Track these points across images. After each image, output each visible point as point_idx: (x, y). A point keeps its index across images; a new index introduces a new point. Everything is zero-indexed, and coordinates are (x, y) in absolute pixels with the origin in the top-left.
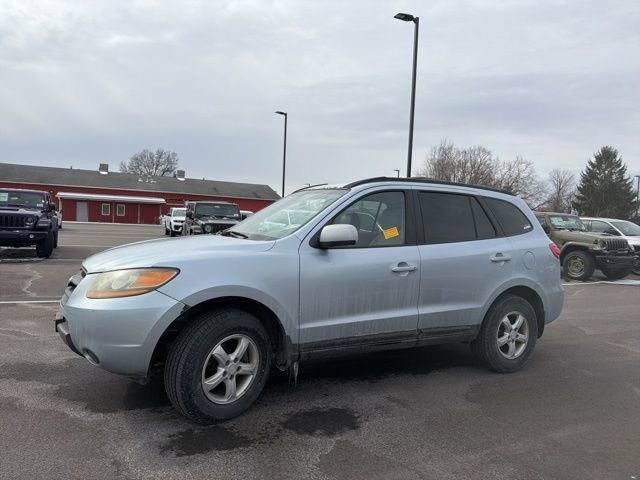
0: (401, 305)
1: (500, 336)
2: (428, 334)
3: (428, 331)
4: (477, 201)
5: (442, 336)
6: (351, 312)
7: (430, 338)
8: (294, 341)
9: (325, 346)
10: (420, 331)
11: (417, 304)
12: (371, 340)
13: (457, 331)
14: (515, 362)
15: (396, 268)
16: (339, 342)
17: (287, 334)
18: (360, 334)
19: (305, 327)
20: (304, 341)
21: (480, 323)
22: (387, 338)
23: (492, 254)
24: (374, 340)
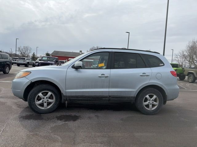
0: (102, 87)
1: (145, 102)
2: (113, 97)
3: (113, 96)
4: (140, 55)
5: (119, 99)
6: (84, 88)
7: (114, 99)
8: (64, 94)
9: (75, 97)
10: (110, 96)
11: (109, 88)
12: (91, 97)
13: (125, 98)
14: (152, 111)
15: (100, 76)
16: (80, 96)
17: (62, 92)
18: (87, 95)
19: (68, 91)
20: (67, 95)
21: (135, 96)
22: (97, 97)
23: (141, 73)
24: (93, 97)
